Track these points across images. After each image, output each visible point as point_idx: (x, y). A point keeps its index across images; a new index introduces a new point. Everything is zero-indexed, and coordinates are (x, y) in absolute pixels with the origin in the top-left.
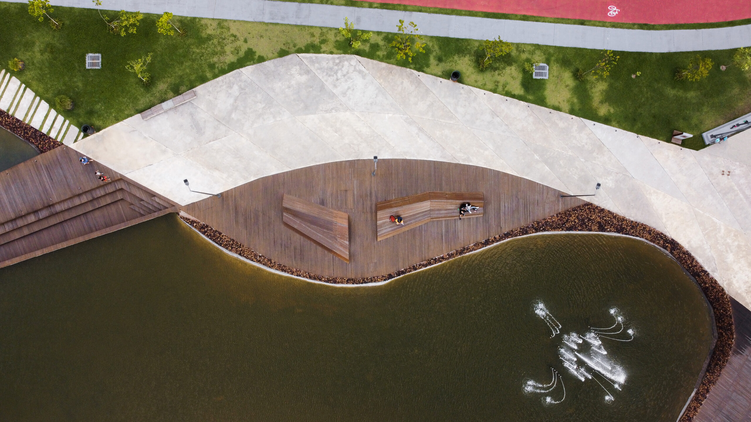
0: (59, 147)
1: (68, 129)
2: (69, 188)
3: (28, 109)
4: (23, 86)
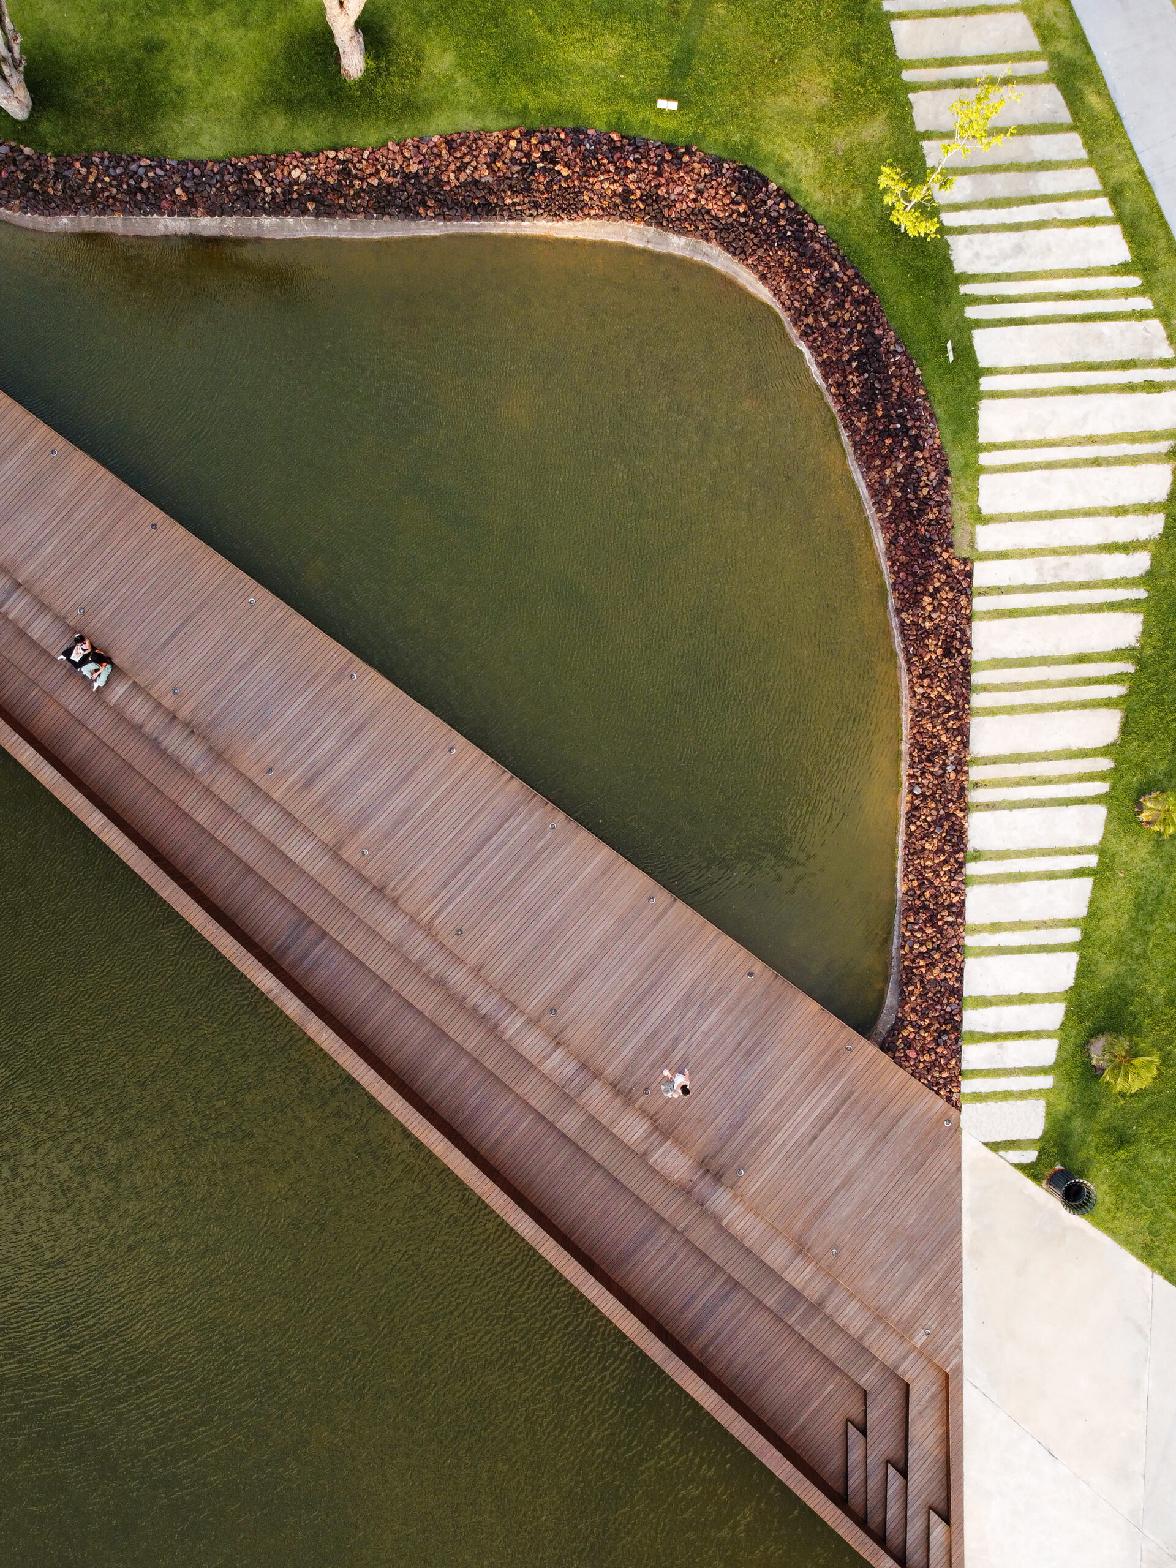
0: (942, 1102)
1: (1022, 1095)
2: (817, 1214)
3: (1020, 922)
4: (1092, 861)
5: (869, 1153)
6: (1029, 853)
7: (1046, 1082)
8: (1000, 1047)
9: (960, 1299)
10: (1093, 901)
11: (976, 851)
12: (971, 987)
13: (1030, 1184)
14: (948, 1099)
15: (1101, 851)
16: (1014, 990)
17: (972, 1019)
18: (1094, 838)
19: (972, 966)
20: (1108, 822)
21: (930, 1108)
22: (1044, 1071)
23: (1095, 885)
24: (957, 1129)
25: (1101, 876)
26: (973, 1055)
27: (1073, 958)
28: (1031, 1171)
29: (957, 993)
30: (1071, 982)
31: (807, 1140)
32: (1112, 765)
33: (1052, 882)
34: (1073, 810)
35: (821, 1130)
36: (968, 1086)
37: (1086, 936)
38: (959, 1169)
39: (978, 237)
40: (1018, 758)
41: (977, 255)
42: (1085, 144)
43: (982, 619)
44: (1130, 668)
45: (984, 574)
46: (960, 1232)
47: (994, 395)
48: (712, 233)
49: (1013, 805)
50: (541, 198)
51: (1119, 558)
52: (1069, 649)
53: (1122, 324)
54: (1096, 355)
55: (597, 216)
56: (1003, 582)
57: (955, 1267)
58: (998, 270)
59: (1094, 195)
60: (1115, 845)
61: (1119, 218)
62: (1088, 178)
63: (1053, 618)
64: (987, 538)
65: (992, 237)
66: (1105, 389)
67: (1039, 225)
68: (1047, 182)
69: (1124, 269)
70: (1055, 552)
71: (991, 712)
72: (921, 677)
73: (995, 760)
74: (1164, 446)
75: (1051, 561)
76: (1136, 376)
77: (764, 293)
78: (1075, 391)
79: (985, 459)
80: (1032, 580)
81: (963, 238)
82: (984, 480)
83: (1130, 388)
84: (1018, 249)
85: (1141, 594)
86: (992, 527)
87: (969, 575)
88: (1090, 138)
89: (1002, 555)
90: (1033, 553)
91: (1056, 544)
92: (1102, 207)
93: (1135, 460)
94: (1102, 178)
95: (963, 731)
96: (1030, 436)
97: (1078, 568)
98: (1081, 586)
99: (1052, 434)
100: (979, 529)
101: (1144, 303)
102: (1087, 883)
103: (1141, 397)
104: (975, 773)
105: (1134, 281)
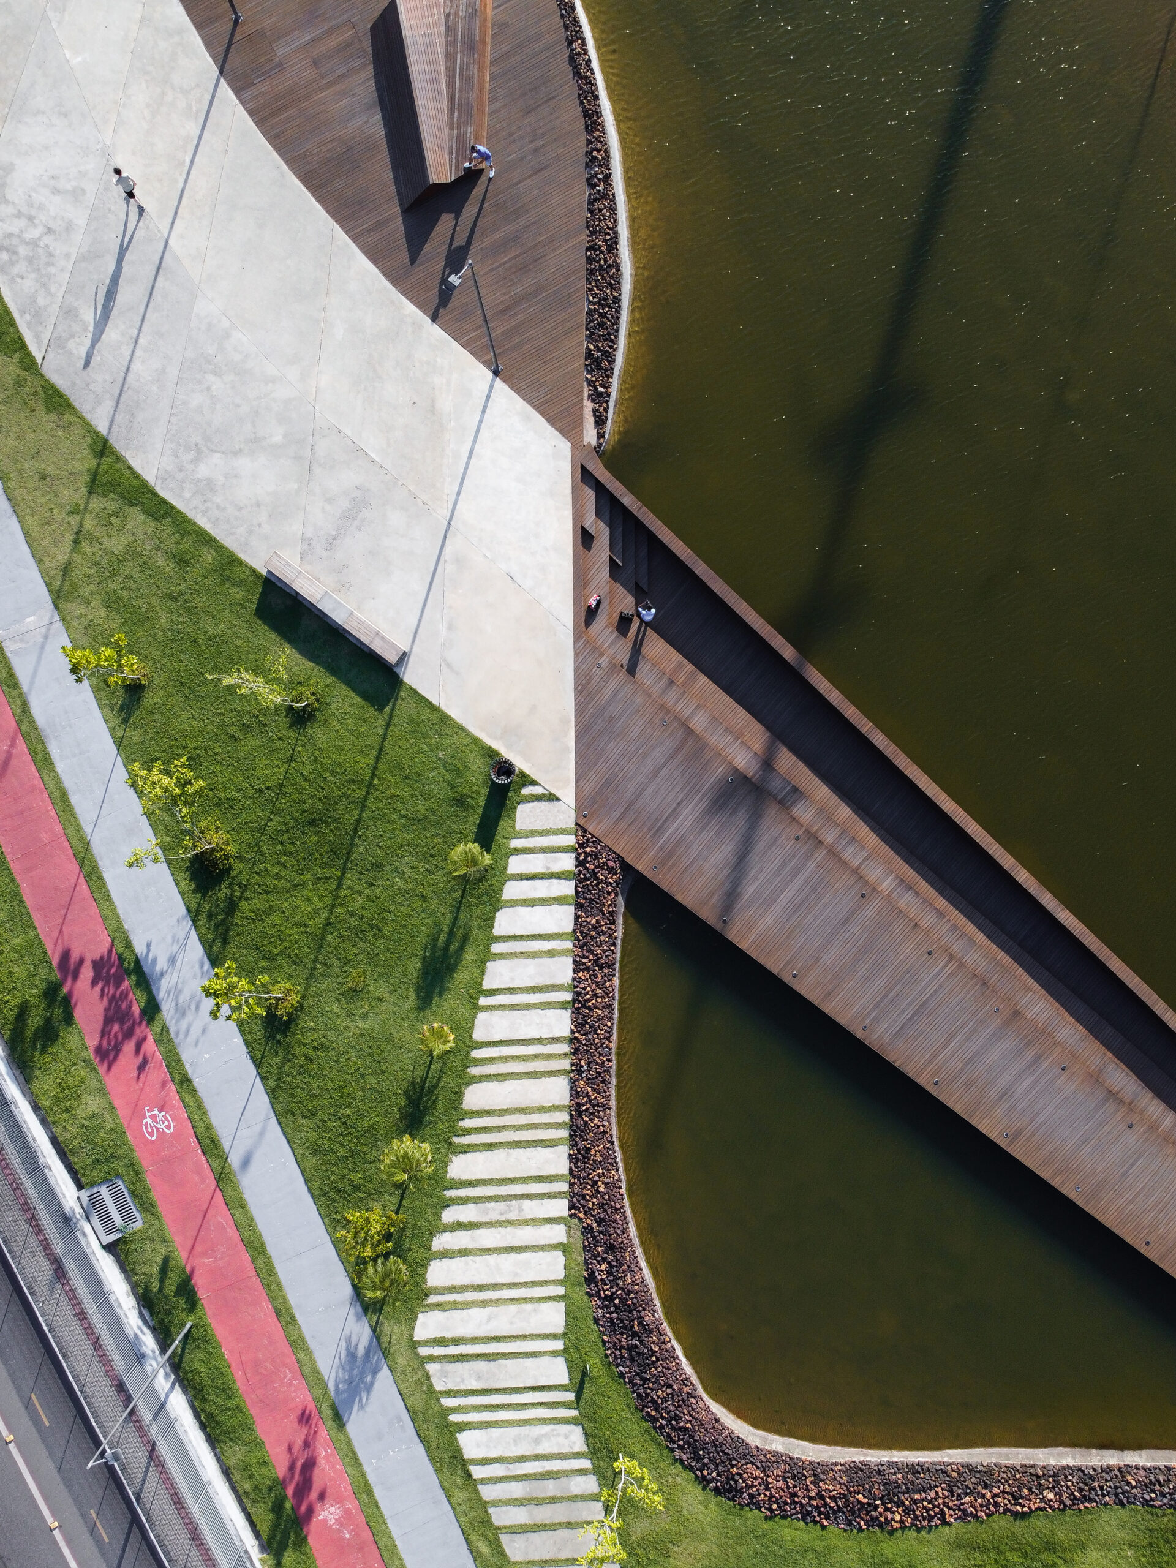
0: (590, 829)
1: (533, 833)
2: (677, 750)
3: (534, 957)
4: (483, 1001)
5: (641, 793)
6: (528, 1007)
7: (515, 843)
8: (548, 868)
9: (575, 689)
10: (483, 973)
11: (566, 1009)
12: (569, 911)
13: (527, 771)
14: (585, 831)
15: (477, 1008)
16: (539, 909)
17: (568, 888)
18: (482, 1016)
19: (568, 926)
20: (472, 1028)
21: (598, 824)
22: (518, 851)
23: (481, 985)
24: (578, 811)
25: (476, 991)
26: (568, 862)
27: (497, 931)
28: (526, 780)
29: (579, 906)
30: (498, 914)
31: (684, 803)
32: (469, 1070)
33: (511, 986)
34: (497, 1038)
35: (675, 810)
36: (570, 840)
37: (488, 947)
38: (577, 781)
39: (566, 1450)
40: (535, 1075)
41: (566, 1437)
42: (490, 1517)
43: (563, 1175)
44: (456, 1140)
45: (560, 1207)
46: (576, 736)
47: (553, 1336)
48: (755, 1452)
49: (539, 1041)
50: (877, 1478)
51: (464, 1219)
52: (500, 1154)
53: (462, 1387)
54: (481, 1365)
55: (836, 1464)
56: (546, 1201)
57: (580, 710)
58: (552, 1427)
59: (483, 1481)
60: (466, 1011)
61: (465, 1463)
62: (488, 1492)
63: (511, 1176)
64: (558, 1234)
65: (556, 1451)
66: (474, 1340)
67: (521, 1459)
68: (517, 1490)
69: (462, 1427)
70: (510, 1223)
71: (555, 1108)
72: (604, 1132)
73: (551, 1073)
74: (433, 1299)
75: (512, 1216)
76: (453, 1350)
77: (717, 1409)
78: (496, 1339)
79: (560, 1291)
80: (526, 1203)
81: (576, 1449)
82: (561, 1275)
83: (456, 1341)
84: (537, 1441)
85: (449, 1194)
86: (555, 1241)
87: (572, 1207)
88: (486, 1522)
89: (549, 1221)
90: (525, 1222)
91: (510, 1229)
92: (477, 1472)
93: (453, 1289)
94: (477, 1492)
95: (575, 1093)
96: (529, 1307)
97: (494, 1211)
98: (490, 1199)
99: (513, 1308)
100: (564, 1240)
101: (447, 1402)
102: (487, 984)
103: (448, 1335)
104: (565, 1064)
105: (454, 1418)
